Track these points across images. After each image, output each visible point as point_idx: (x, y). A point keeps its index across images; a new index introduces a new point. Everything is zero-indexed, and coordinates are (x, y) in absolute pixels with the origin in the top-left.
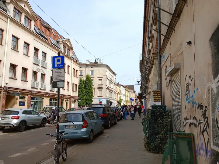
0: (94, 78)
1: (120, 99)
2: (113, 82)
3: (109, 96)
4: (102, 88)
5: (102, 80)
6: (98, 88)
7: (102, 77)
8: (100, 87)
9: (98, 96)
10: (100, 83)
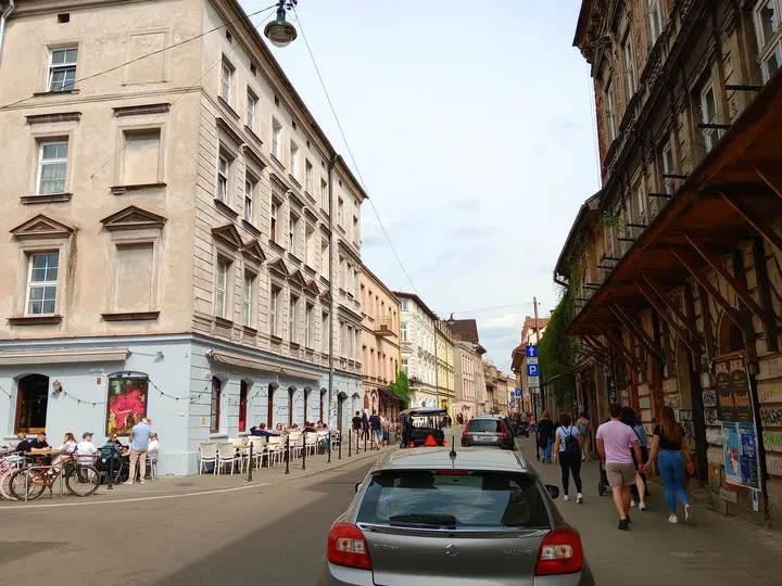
0: (74, 116)
1: (402, 376)
2: (327, 232)
3: (264, 329)
4: (158, 222)
5: (153, 133)
6: (111, 223)
7: (163, 108)
8: (135, 213)
9: (108, 318)
10: (138, 164)
